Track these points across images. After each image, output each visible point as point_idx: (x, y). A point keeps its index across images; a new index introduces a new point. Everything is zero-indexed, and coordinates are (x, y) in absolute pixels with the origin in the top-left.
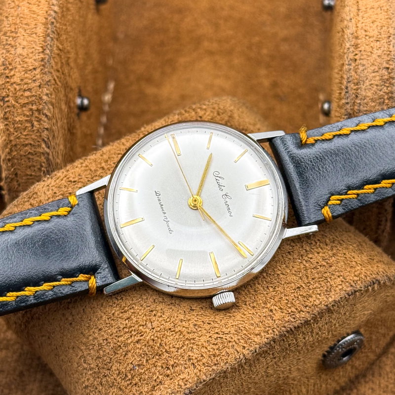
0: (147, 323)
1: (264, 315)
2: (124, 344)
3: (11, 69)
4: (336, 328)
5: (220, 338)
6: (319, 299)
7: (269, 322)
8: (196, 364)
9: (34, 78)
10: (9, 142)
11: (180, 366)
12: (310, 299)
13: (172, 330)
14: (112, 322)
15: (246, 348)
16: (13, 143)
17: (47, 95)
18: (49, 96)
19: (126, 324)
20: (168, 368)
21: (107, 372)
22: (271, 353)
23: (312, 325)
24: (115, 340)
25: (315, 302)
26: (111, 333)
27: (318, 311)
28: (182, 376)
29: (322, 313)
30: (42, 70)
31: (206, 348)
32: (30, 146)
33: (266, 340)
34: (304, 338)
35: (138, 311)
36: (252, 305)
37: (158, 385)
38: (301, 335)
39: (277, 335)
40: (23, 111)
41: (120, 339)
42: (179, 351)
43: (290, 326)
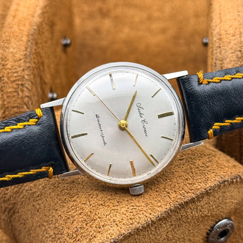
0: (87, 202)
1: (164, 195)
2: (72, 216)
3: (6, 61)
4: (214, 209)
5: (134, 209)
6: (200, 185)
7: (167, 199)
8: (118, 224)
9: (20, 65)
10: (3, 106)
11: (108, 226)
12: (195, 186)
13: (103, 205)
14: (64, 204)
15: (152, 215)
16: (6, 106)
17: (28, 75)
18: (29, 76)
19: (73, 204)
20: (100, 228)
21: (60, 236)
22: (169, 221)
23: (197, 203)
24: (66, 215)
25: (198, 187)
26: (63, 211)
27: (200, 192)
28: (109, 232)
29: (203, 194)
30: (25, 61)
31: (125, 214)
32: (16, 108)
33: (165, 209)
34: (192, 213)
35: (81, 195)
36: (156, 190)
37: (93, 238)
38: (189, 210)
39: (172, 207)
40: (13, 85)
41: (69, 214)
42: (108, 217)
43: (181, 201)
